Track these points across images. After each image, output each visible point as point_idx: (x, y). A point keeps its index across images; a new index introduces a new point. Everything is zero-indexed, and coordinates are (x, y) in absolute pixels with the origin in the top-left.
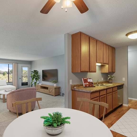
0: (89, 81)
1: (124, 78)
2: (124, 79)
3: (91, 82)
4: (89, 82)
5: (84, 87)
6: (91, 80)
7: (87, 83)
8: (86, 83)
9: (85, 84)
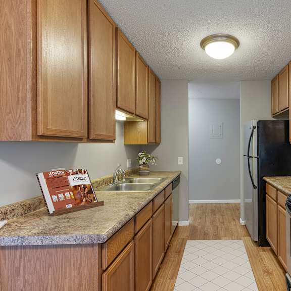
0: (73, 184)
1: (182, 158)
2: (180, 161)
3: (85, 186)
4: (75, 187)
5: (54, 214)
6: (84, 176)
7: (67, 195)
8: (61, 196)
9: (55, 198)
